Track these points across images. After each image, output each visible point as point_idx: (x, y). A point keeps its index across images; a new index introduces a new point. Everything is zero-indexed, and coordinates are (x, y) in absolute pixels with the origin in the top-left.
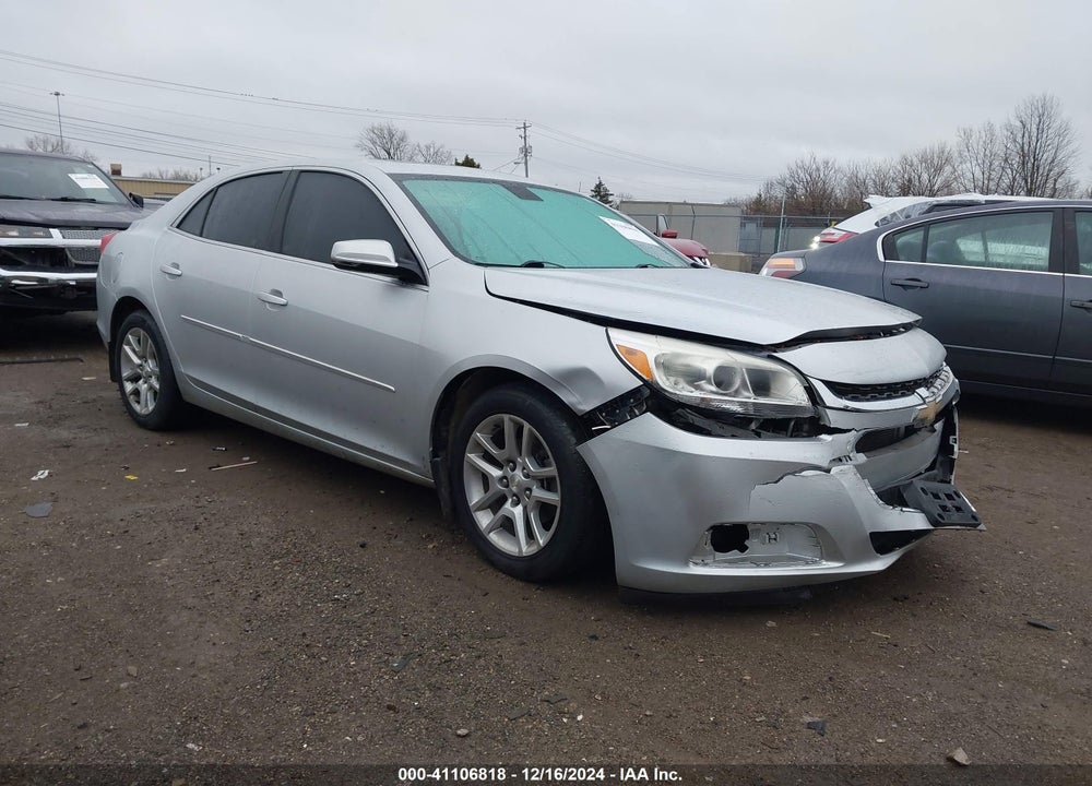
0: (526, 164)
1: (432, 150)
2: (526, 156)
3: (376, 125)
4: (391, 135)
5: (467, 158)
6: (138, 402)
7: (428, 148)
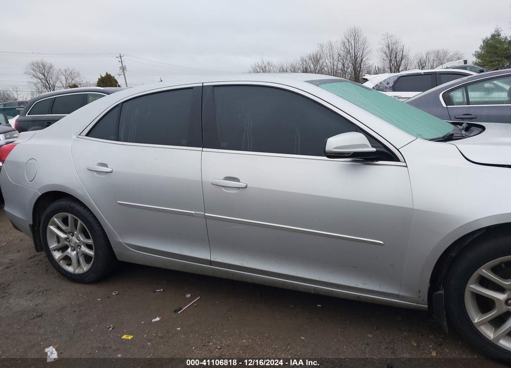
0: (124, 74)
1: (68, 72)
2: (123, 71)
3: (34, 61)
4: (44, 66)
5: (107, 74)
6: (69, 265)
7: (66, 71)
